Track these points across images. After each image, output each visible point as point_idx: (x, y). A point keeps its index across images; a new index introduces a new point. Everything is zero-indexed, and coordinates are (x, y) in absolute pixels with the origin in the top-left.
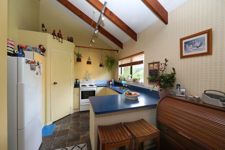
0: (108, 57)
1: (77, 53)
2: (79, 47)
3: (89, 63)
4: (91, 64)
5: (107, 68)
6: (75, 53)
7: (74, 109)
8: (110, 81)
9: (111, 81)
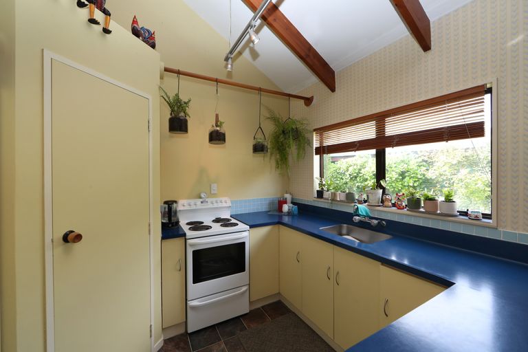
0: (275, 120)
1: (172, 95)
2: (179, 73)
3: (217, 137)
4: (225, 141)
5: (273, 158)
6: (165, 97)
7: (163, 329)
8: (282, 203)
9: (286, 202)
